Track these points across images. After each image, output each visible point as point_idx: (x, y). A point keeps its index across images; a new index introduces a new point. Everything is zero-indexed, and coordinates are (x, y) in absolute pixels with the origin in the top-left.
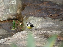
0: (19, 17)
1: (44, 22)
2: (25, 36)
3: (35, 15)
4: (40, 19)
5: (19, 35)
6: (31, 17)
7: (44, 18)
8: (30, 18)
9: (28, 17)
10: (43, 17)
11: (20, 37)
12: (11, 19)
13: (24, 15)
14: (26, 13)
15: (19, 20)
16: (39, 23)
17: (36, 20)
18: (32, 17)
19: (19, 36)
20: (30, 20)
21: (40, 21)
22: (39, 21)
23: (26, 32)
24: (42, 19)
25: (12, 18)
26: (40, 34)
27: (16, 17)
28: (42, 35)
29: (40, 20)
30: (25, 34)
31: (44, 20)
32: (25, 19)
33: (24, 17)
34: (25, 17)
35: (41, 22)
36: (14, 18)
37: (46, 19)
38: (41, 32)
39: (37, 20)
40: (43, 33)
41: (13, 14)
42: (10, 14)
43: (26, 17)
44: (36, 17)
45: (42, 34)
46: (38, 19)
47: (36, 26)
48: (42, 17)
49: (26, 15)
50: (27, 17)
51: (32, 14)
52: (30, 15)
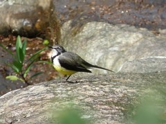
0: (47, 24)
1: (150, 49)
2: (41, 109)
3: (114, 16)
4: (134, 35)
5: (14, 101)
6: (93, 24)
7: (151, 33)
8: (89, 28)
9: (82, 25)
10: (149, 28)
11: (16, 114)
12: (10, 30)
13: (64, 14)
14: (74, 8)
15: (44, 38)
16: (130, 53)
17: (115, 38)
18: (100, 26)
19: (12, 106)
20: (87, 39)
21: (133, 46)
22: (127, 45)
23: (48, 92)
24: (140, 36)
25: (16, 25)
26: (108, 103)
27: (34, 25)
28: (116, 104)
29: (134, 38)
30: (42, 99)
31: (150, 41)
32: (68, 32)
33: (64, 21)
34: (67, 25)
35: (139, 49)
36: (22, 28)
37: (159, 37)
38: (113, 92)
39: (119, 40)
40: (121, 95)
41: (22, 10)
42: (7, 7)
43: (72, 25)
44: (116, 27)
45: (116, 100)
46: (127, 34)
47: (113, 65)
48: (142, 26)
49: (72, 17)
50: (78, 25)
51: (101, 10)
52: (91, 14)
